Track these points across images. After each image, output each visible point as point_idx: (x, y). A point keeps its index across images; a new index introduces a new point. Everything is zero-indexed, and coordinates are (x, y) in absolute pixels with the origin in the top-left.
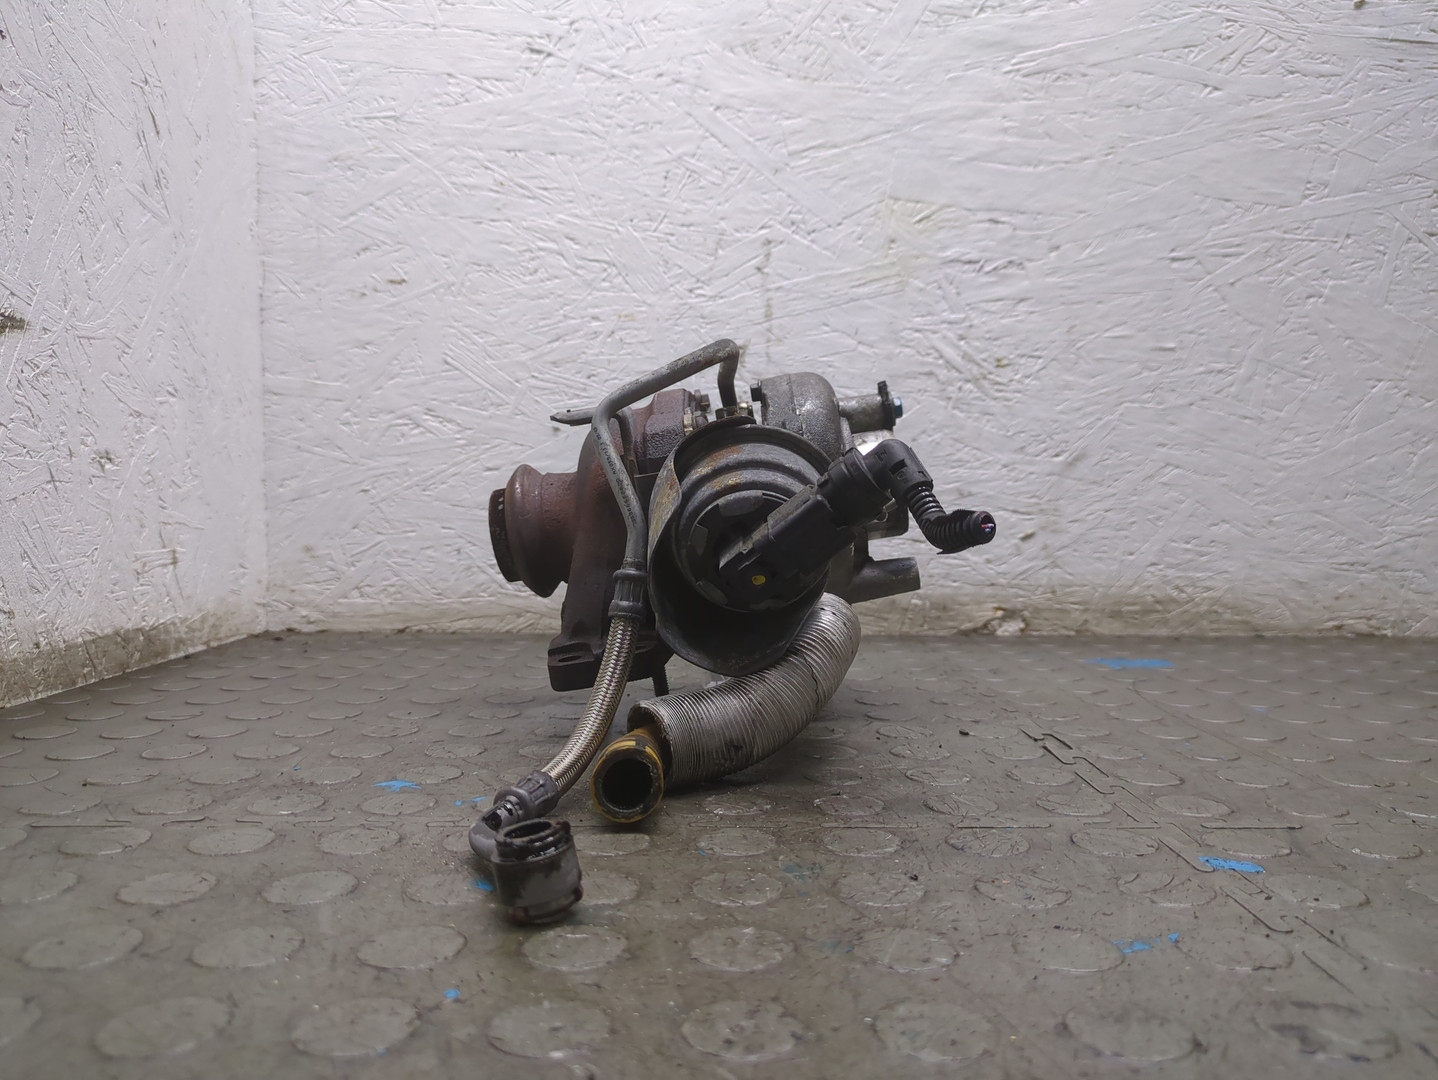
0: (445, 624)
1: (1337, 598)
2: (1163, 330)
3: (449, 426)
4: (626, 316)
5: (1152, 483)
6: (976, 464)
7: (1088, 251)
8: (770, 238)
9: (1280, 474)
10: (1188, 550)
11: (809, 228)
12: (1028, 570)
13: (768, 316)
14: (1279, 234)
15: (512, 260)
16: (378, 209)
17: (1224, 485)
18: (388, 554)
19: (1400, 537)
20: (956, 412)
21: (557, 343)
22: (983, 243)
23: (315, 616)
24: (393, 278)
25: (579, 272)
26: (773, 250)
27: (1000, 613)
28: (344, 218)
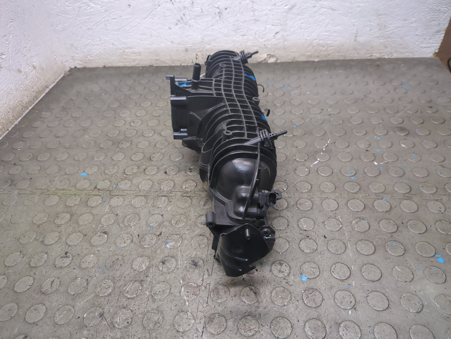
0: (115, 65)
1: (372, 48)
3: (98, 6)
5: (316, 14)
6: (260, 10)
9: (359, 9)
10: (326, 35)
12: (278, 43)
17: (340, 14)
18: (94, 45)
19: (395, 28)
27: (269, 56)
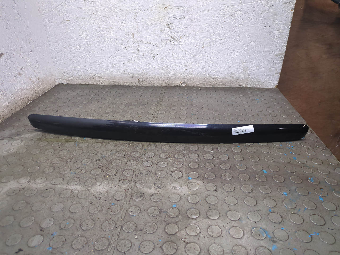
0: (87, 83)
1: (241, 81)
2: (211, 31)
3: (82, 48)
4: (111, 28)
5: (208, 60)
6: (177, 57)
7: (197, 15)
8: (136, 12)
9: (232, 59)
10: (214, 72)
11: (144, 10)
12: (187, 75)
13: (137, 28)
14: (234, 12)
15: (88, 16)
16: (62, 5)
18: (76, 71)
19: (253, 70)
20: (173, 47)
21: (99, 33)
22: (176, 13)
23: (66, 81)
24: (67, 20)
25: (101, 19)
26: (137, 14)
27: (182, 83)
28: (56, 7)
